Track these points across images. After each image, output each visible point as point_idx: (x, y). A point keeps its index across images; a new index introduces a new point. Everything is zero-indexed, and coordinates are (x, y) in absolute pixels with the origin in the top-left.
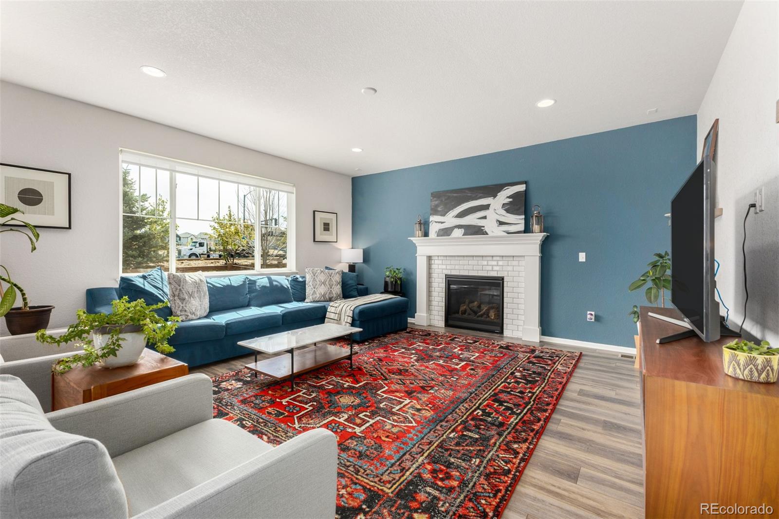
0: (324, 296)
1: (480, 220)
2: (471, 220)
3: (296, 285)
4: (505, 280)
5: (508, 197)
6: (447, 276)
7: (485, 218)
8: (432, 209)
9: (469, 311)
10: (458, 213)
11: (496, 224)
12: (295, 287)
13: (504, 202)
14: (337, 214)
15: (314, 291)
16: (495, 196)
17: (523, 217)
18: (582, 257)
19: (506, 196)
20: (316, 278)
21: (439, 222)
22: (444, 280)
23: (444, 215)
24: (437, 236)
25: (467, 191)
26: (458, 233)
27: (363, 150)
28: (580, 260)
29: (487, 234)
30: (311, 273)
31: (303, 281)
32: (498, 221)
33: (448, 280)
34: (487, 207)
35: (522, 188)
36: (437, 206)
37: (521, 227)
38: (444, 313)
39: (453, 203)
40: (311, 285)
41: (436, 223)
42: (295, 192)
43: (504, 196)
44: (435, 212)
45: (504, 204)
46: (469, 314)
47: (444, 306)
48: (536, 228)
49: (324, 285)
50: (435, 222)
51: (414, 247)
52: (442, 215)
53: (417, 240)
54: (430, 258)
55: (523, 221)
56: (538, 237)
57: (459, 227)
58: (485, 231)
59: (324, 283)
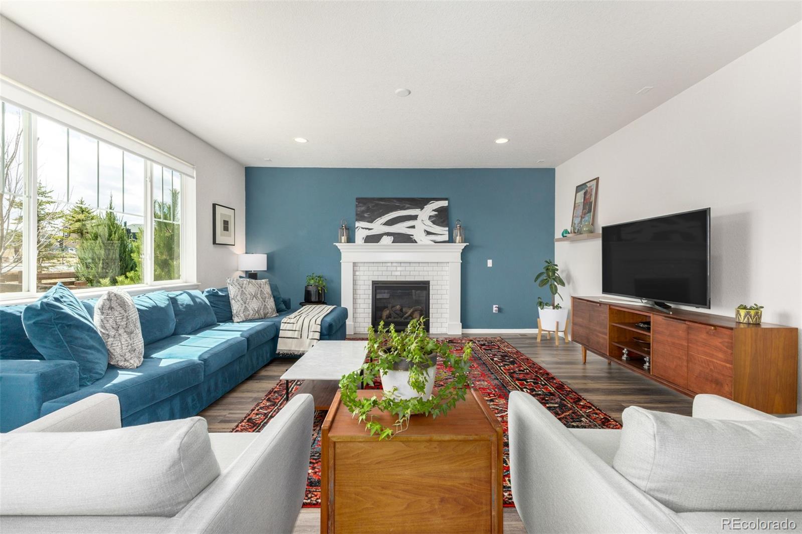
0: (258, 312)
1: (408, 229)
2: (400, 228)
3: (218, 301)
4: (431, 284)
5: (433, 210)
6: (374, 283)
7: (413, 227)
8: (357, 215)
9: (394, 315)
10: (386, 220)
11: (424, 234)
12: (214, 304)
13: (431, 215)
14: (234, 209)
15: (246, 307)
16: (422, 208)
17: (447, 229)
18: (490, 263)
19: (432, 210)
20: (244, 290)
21: (366, 229)
22: (371, 286)
23: (371, 222)
24: (365, 242)
25: (395, 201)
26: (387, 240)
27: (308, 141)
28: (488, 266)
29: (416, 242)
30: (236, 284)
31: (225, 296)
32: (427, 231)
33: (376, 287)
34: (415, 218)
35: (445, 203)
36: (363, 212)
37: (446, 238)
38: (371, 319)
39: (381, 211)
40: (240, 299)
41: (362, 230)
42: (195, 176)
43: (430, 209)
44: (360, 218)
45: (430, 216)
46: (395, 318)
47: (371, 312)
48: (458, 238)
49: (256, 298)
50: (362, 228)
51: (338, 253)
52: (369, 222)
53: (342, 246)
54: (355, 264)
55: (447, 233)
56: (459, 246)
57: (388, 234)
58: (414, 240)
59: (255, 296)
